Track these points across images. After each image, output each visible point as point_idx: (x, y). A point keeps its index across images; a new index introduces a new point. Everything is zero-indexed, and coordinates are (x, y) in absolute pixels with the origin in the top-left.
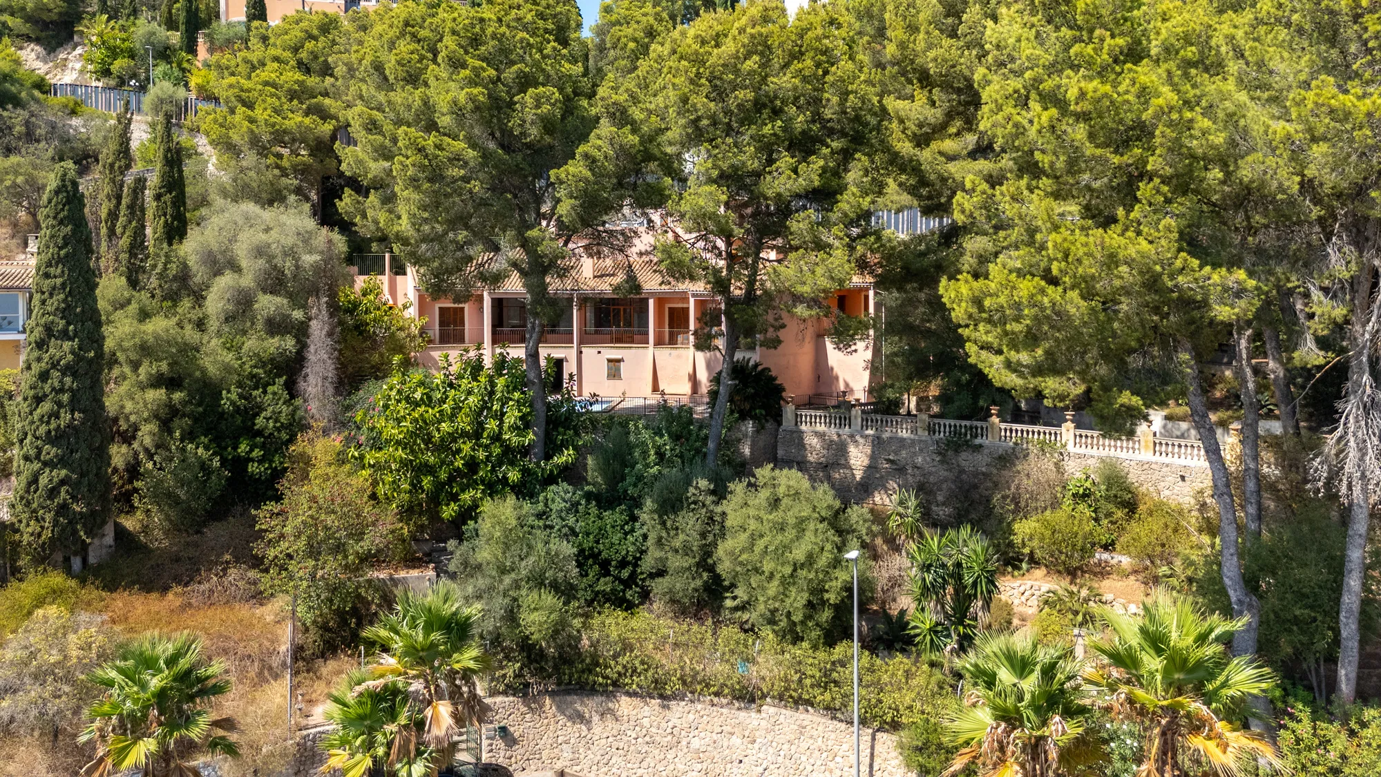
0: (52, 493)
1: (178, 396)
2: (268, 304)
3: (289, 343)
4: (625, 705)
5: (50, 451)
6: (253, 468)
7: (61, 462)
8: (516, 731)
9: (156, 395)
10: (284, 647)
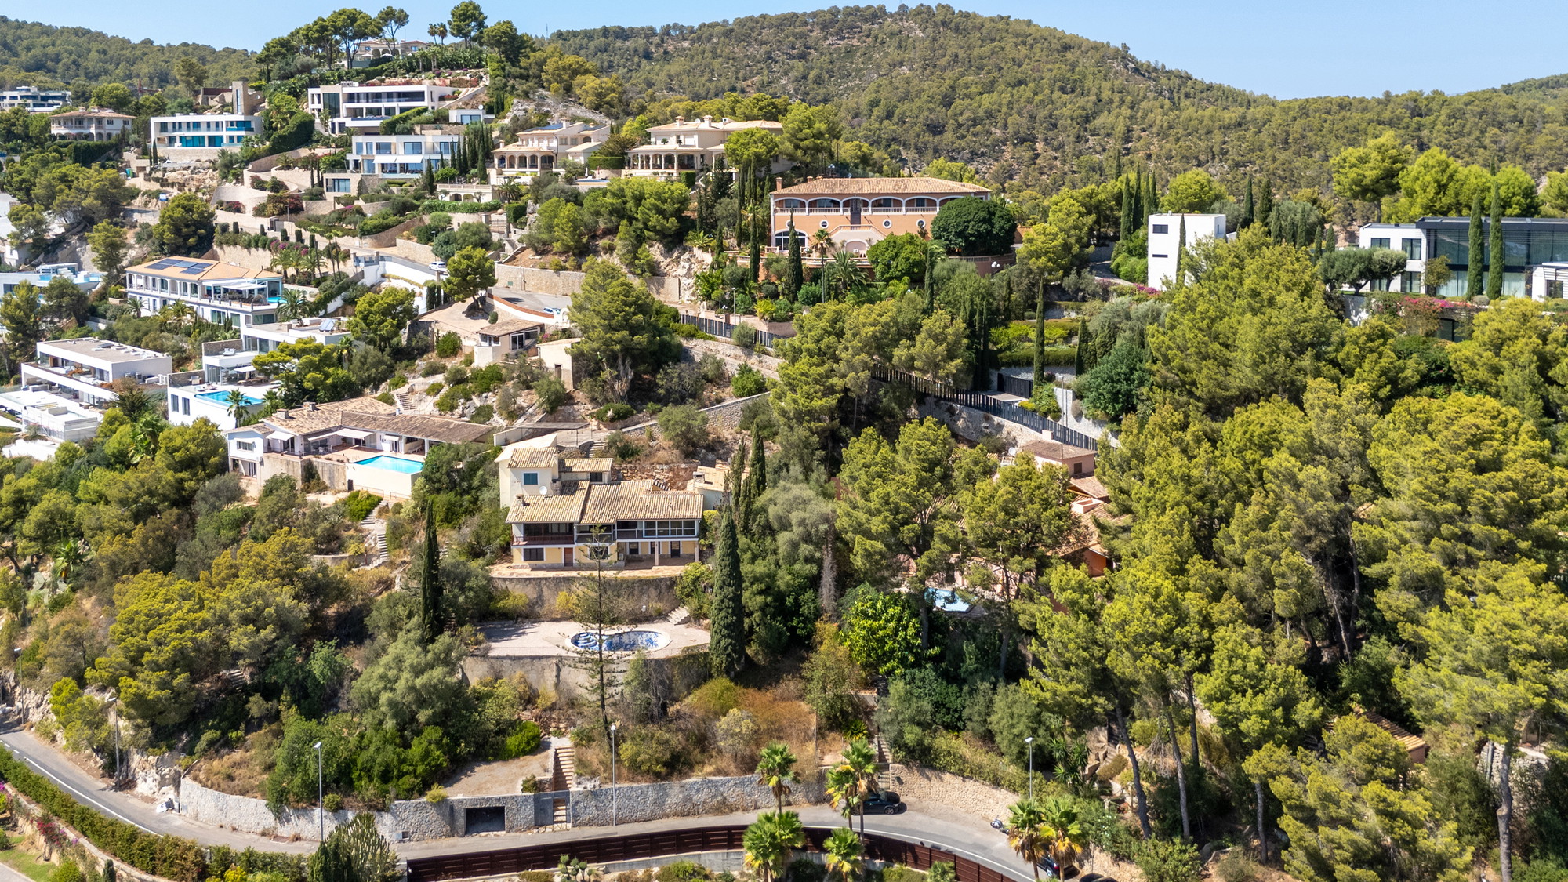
0: (726, 648)
1: (769, 599)
2: (805, 549)
3: (814, 569)
4: (948, 777)
5: (725, 632)
6: (799, 632)
7: (729, 636)
8: (904, 779)
9: (760, 599)
10: (814, 727)
